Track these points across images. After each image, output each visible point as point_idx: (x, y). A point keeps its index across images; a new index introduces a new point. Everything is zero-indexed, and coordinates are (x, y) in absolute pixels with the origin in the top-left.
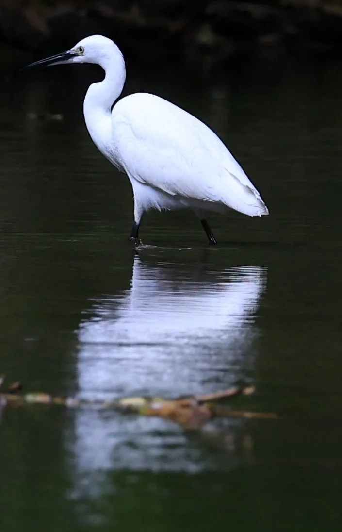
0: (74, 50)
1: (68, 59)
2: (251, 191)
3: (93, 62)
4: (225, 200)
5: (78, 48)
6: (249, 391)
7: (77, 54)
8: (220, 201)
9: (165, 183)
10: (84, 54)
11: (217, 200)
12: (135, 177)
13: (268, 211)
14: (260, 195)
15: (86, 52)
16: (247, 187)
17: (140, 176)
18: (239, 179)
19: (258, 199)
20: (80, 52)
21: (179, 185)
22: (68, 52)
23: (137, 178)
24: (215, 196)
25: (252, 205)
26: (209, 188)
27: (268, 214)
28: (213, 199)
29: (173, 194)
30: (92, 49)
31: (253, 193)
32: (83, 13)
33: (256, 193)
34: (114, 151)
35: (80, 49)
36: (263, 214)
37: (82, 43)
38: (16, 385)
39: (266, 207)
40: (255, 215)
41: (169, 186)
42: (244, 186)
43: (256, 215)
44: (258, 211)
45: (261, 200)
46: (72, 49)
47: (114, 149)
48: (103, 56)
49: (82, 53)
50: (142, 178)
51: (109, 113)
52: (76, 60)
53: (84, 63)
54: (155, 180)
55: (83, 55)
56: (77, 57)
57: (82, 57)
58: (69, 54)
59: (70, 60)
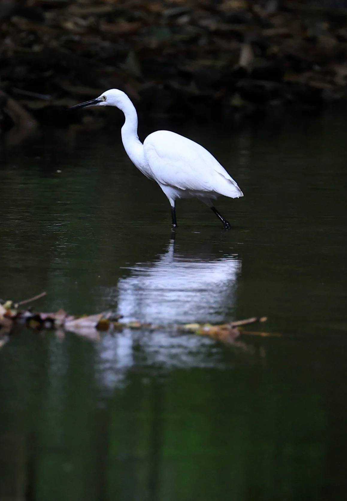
0: (100, 98)
1: (96, 103)
2: (232, 183)
3: (112, 105)
4: (217, 190)
5: (102, 97)
6: (264, 319)
7: (102, 100)
8: (213, 190)
9: (179, 183)
10: (106, 100)
11: (211, 190)
12: (160, 181)
14: (238, 185)
15: (108, 99)
16: (229, 180)
17: (163, 180)
18: (224, 175)
19: (236, 187)
20: (104, 99)
21: (187, 183)
22: (96, 99)
23: (162, 182)
24: (210, 187)
25: (233, 191)
26: (206, 183)
27: (243, 196)
28: (209, 190)
29: (184, 189)
30: (111, 97)
31: (233, 184)
32: (161, 87)
33: (235, 183)
34: (145, 166)
35: (104, 97)
36: (240, 196)
37: (105, 94)
39: (241, 192)
40: (235, 197)
41: (181, 184)
42: (227, 179)
44: (236, 195)
45: (238, 187)
46: (99, 97)
48: (118, 102)
49: (105, 100)
50: (164, 182)
52: (101, 104)
53: (106, 106)
54: (173, 182)
56: (102, 102)
57: (105, 102)
58: (97, 100)
59: (98, 104)
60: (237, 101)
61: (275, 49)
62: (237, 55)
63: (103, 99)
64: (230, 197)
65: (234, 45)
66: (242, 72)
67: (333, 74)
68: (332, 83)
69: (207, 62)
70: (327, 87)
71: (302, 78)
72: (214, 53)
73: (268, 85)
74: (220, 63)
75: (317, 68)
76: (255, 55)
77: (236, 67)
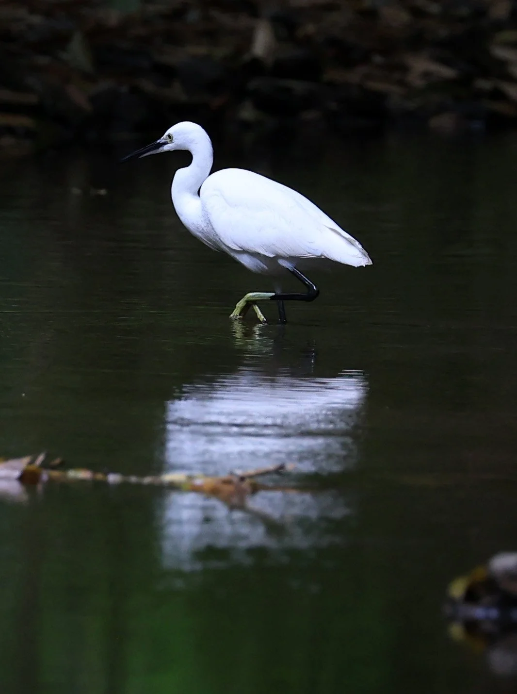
0: (163, 139)
1: (158, 148)
3: (182, 149)
4: (328, 254)
5: (167, 136)
7: (167, 142)
8: (322, 255)
10: (173, 141)
11: (320, 255)
12: (230, 246)
13: (371, 262)
15: (176, 139)
17: (236, 244)
18: (339, 232)
19: (360, 250)
22: (158, 141)
23: (232, 247)
24: (317, 250)
26: (311, 243)
27: (372, 264)
28: (315, 254)
30: (181, 135)
31: (353, 244)
32: (124, 89)
35: (169, 136)
36: (366, 264)
37: (171, 131)
38: (57, 461)
39: (369, 257)
40: (359, 265)
41: (268, 249)
42: (345, 238)
43: (361, 265)
44: (361, 262)
45: (364, 251)
47: (206, 227)
50: (238, 246)
51: (197, 197)
52: (166, 148)
53: (174, 151)
55: (172, 143)
56: (166, 146)
57: (173, 144)
58: (159, 143)
59: (161, 148)
60: (247, 113)
61: (310, 28)
62: (248, 38)
63: (168, 140)
64: (351, 264)
65: (243, 21)
66: (256, 66)
67: (404, 69)
68: (402, 83)
69: (201, 50)
70: (394, 90)
71: (354, 76)
72: (211, 35)
73: (298, 86)
74: (221, 52)
75: (378, 59)
76: (278, 38)
77: (246, 57)
